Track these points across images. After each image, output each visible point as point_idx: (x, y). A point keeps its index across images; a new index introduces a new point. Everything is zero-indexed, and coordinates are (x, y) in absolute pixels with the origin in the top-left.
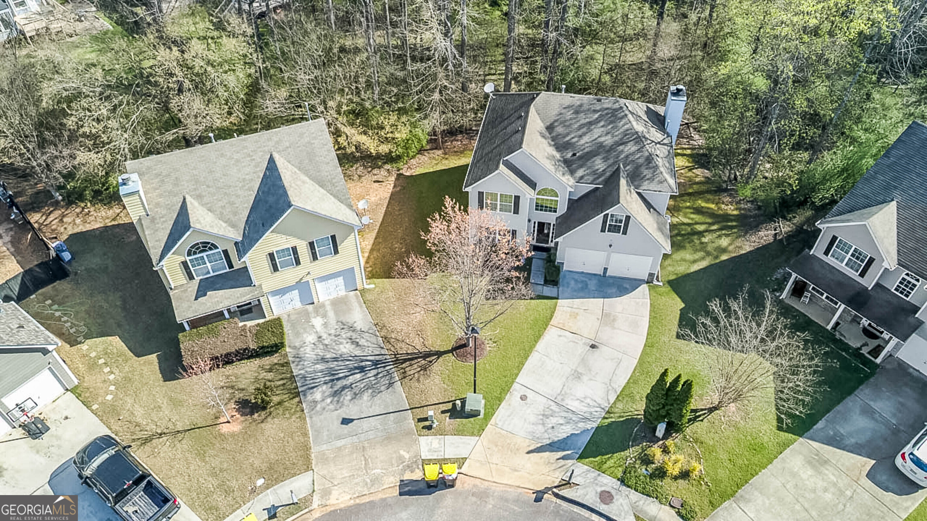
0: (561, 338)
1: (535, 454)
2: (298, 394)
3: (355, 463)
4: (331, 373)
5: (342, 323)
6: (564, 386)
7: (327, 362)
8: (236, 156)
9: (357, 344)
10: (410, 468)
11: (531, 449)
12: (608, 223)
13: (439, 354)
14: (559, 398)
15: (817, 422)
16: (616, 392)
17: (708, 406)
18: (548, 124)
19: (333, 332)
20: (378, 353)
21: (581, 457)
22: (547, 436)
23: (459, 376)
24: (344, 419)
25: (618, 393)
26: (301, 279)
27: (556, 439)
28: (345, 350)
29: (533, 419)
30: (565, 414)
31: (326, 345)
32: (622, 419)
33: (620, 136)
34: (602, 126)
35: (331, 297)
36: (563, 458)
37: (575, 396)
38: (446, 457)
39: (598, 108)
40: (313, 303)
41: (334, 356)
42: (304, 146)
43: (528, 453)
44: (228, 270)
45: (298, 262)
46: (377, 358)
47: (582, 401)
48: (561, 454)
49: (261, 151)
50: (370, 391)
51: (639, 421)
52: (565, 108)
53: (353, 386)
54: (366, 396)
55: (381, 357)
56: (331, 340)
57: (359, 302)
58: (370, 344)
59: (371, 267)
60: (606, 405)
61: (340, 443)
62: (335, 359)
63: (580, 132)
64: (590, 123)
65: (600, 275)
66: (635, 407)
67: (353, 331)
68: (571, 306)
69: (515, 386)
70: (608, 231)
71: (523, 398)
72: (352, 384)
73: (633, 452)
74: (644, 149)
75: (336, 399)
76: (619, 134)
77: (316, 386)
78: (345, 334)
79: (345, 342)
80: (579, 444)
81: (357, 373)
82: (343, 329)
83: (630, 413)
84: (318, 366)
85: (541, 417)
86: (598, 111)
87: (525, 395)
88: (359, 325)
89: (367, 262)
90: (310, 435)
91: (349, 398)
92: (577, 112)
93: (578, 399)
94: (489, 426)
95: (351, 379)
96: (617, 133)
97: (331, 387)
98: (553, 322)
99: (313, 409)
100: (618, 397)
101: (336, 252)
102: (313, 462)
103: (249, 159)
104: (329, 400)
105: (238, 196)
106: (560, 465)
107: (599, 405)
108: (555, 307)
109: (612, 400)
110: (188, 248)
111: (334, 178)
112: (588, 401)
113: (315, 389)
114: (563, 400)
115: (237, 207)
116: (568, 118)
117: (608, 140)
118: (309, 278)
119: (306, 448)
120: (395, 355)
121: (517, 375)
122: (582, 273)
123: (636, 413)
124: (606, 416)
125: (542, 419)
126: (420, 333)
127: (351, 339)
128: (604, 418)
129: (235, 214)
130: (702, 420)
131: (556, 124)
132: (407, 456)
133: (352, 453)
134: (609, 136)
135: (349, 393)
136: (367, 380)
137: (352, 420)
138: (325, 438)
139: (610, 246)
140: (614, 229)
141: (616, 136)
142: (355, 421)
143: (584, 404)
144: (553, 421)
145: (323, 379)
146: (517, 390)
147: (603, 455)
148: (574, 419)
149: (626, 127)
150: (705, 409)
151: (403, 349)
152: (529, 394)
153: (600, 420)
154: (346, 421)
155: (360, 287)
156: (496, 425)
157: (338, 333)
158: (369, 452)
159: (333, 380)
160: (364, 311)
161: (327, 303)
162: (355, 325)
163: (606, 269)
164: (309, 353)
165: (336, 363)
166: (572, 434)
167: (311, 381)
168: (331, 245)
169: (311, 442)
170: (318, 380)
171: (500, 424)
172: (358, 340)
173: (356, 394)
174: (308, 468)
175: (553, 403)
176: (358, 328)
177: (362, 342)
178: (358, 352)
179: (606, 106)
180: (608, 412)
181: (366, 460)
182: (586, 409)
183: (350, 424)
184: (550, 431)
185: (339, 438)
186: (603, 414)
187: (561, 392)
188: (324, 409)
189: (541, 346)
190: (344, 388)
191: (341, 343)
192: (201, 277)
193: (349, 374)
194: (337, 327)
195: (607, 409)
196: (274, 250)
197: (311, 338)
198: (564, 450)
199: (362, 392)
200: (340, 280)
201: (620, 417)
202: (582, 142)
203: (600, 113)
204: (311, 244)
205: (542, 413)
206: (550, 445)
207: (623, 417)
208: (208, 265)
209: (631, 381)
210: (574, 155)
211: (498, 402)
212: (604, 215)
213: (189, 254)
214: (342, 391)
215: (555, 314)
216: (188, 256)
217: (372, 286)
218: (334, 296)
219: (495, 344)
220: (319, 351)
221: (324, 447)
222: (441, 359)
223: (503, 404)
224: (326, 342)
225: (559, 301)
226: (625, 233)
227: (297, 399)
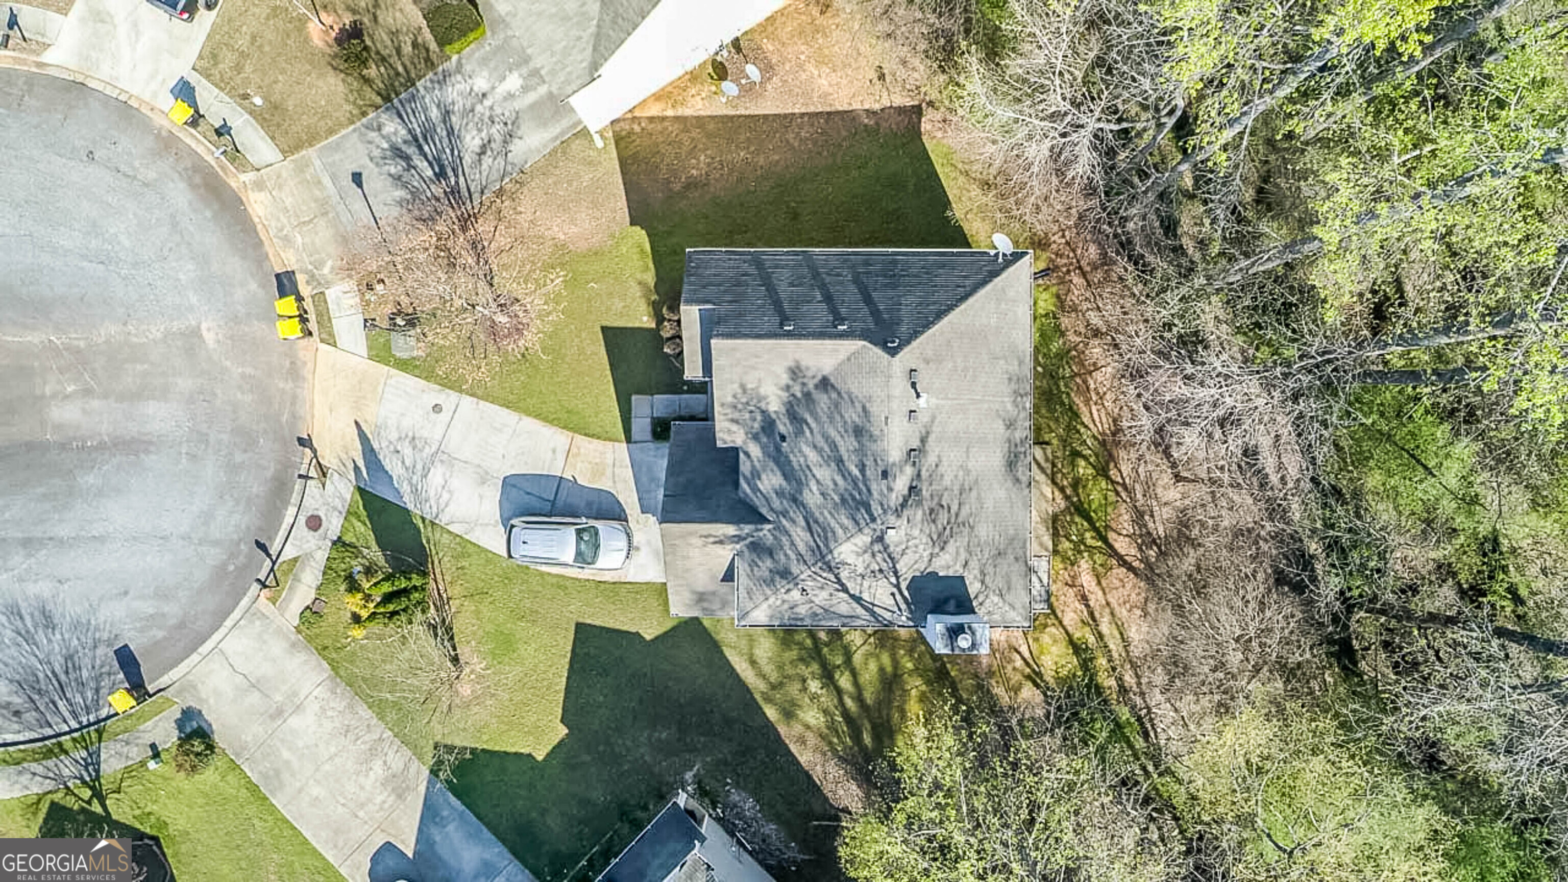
0: (550, 453)
1: (356, 432)
2: (387, 99)
3: (304, 208)
4: (428, 133)
5: (517, 118)
6: (466, 462)
7: (445, 122)
9: (482, 153)
10: (312, 278)
11: (362, 424)
14: (445, 457)
16: (466, 533)
18: (832, 380)
19: (498, 111)
20: (472, 190)
21: (361, 491)
22: (383, 445)
24: (360, 174)
25: (466, 537)
27: (381, 457)
28: (468, 138)
29: (406, 423)
30: (419, 467)
31: (472, 110)
32: (424, 542)
33: (821, 520)
34: (836, 484)
36: (356, 468)
38: (334, 321)
39: (868, 473)
41: (456, 128)
43: (356, 423)
46: (464, 191)
47: (443, 487)
48: (361, 464)
50: (409, 197)
52: (864, 408)
53: (413, 171)
54: (400, 193)
55: (467, 194)
56: (482, 115)
57: (563, 133)
58: (485, 174)
59: (643, 129)
60: (443, 520)
61: (327, 181)
62: (450, 132)
63: (821, 443)
64: (840, 461)
66: (446, 559)
67: (505, 142)
68: (617, 464)
69: (454, 396)
71: (437, 408)
72: (414, 168)
73: (376, 554)
74: (804, 567)
75: (388, 153)
76: (825, 518)
77: (404, 121)
78: (496, 131)
79: (484, 134)
80: (379, 488)
81: (433, 169)
82: (506, 124)
83: (434, 552)
84: (435, 110)
85: (410, 434)
86: (864, 475)
87: (441, 410)
88: (518, 148)
89: (651, 119)
90: (330, 140)
91: (393, 170)
92: (858, 432)
93: (446, 482)
94: (387, 368)
95: (422, 165)
96: (826, 513)
97: (405, 142)
98: (579, 438)
99: (367, 128)
100: (460, 537)
102: (296, 156)
104: (385, 145)
106: (347, 464)
107: (442, 511)
108: (610, 440)
109: (453, 529)
112: (446, 496)
113: (399, 120)
114: (442, 461)
116: (846, 416)
117: (812, 497)
119: (312, 139)
120: (474, 215)
124: (427, 522)
125: (407, 436)
127: (489, 141)
128: (423, 519)
131: (834, 395)
132: (326, 270)
133: (316, 201)
134: (819, 499)
135: (399, 168)
136: (425, 187)
137: (360, 185)
138: (330, 160)
141: (822, 513)
142: (360, 191)
143: (440, 489)
144: (407, 451)
145: (416, 126)
146: (448, 399)
147: (368, 516)
148: (415, 478)
149: (840, 532)
152: (444, 416)
153: (419, 512)
154: (357, 178)
156: (389, 377)
157: (497, 119)
158: (322, 222)
159: (416, 140)
160: (545, 146)
162: (516, 141)
164: (454, 92)
165: (444, 133)
166: (391, 477)
167: (409, 111)
169: (322, 144)
170: (413, 120)
171: (391, 382)
172: (489, 153)
173: (399, 178)
174: (286, 152)
175: (434, 449)
176: (511, 147)
177: (487, 161)
178: (467, 160)
179: (874, 487)
180: (433, 523)
181: (311, 221)
182: (432, 493)
183: (354, 186)
184: (392, 448)
185: (334, 178)
186: (428, 517)
187: (456, 459)
188: (370, 142)
189: (530, 423)
190: (407, 158)
191: (480, 130)
193: (430, 158)
194: (507, 114)
195: (437, 521)
197: (481, 83)
198: (367, 468)
199: (405, 186)
201: (428, 539)
202: (807, 450)
203: (860, 477)
205: (417, 435)
206: (372, 450)
207: (428, 542)
209: (490, 555)
210: (783, 438)
211: (424, 375)
214: (401, 157)
217: (600, 146)
219: (519, 357)
220: (461, 103)
221: (317, 163)
223: (423, 382)
224: (479, 108)
225: (624, 445)
227: (379, 100)
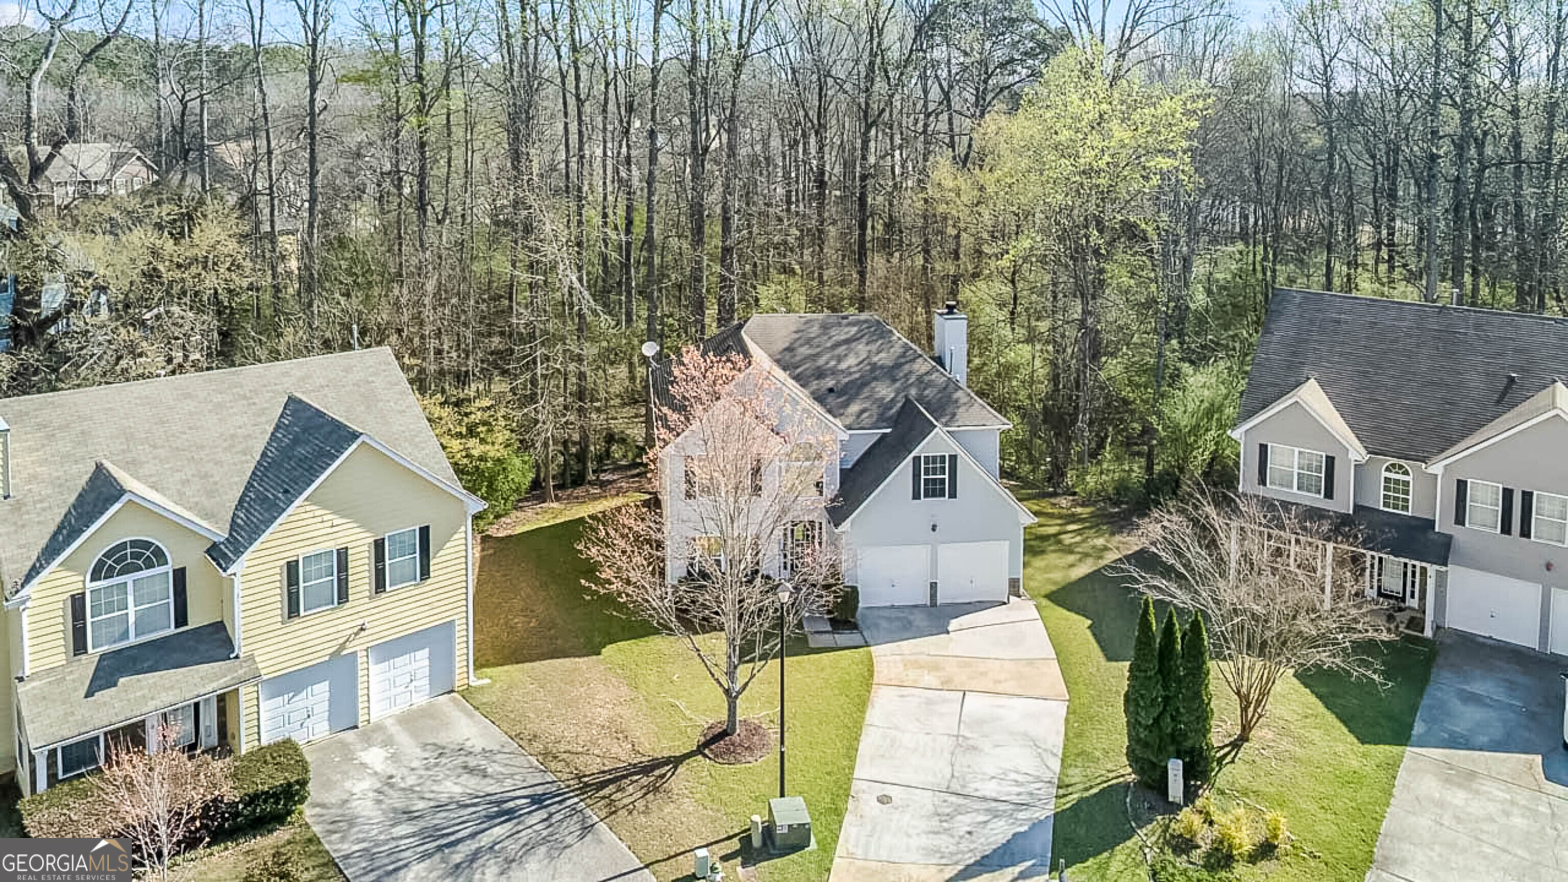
0: (908, 699)
4: (436, 834)
5: (436, 746)
6: (953, 764)
7: (420, 817)
8: (218, 398)
9: (484, 774)
11: (946, 877)
12: (923, 477)
13: (676, 761)
14: (954, 785)
15: (1411, 727)
16: (1055, 755)
17: (1227, 741)
19: (416, 765)
20: (537, 781)
21: (1055, 868)
22: (968, 849)
23: (732, 789)
25: (1060, 755)
26: (343, 646)
27: (989, 849)
28: (457, 790)
29: (921, 826)
32: (1095, 791)
35: (396, 711)
36: (1022, 877)
37: (984, 774)
40: (356, 727)
41: (435, 803)
42: (354, 385)
44: (172, 630)
45: (343, 596)
46: (539, 790)
47: (1002, 780)
48: (1013, 871)
49: (268, 392)
50: (543, 849)
51: (1127, 785)
53: (498, 847)
54: (535, 860)
55: (545, 786)
56: (420, 777)
57: (464, 710)
58: (514, 771)
60: (1051, 777)
62: (439, 809)
65: (925, 605)
67: (468, 754)
68: (897, 653)
69: (858, 785)
70: (925, 496)
71: (884, 799)
72: (495, 844)
73: (1147, 837)
77: (406, 865)
78: (449, 763)
79: (453, 774)
80: (1039, 847)
81: (501, 823)
82: (441, 755)
83: (1102, 779)
84: (398, 828)
87: (884, 795)
88: (477, 744)
91: (494, 869)
93: (993, 778)
94: (837, 859)
97: (445, 860)
98: (878, 679)
100: (1062, 760)
101: (425, 573)
103: (245, 402)
105: (218, 463)
107: (1038, 777)
108: (871, 658)
109: (1056, 765)
110: (100, 556)
111: (416, 436)
112: (1013, 776)
114: (963, 786)
115: (216, 483)
118: (358, 646)
120: (580, 778)
121: (852, 768)
122: (893, 607)
123: (1111, 775)
124: (1062, 792)
126: (620, 733)
127: (465, 768)
128: (1060, 796)
129: (210, 494)
130: (1233, 762)
135: (491, 861)
136: (530, 830)
139: (934, 528)
140: (935, 490)
143: (1007, 783)
144: (965, 820)
145: (418, 850)
146: (864, 790)
147: (1095, 856)
150: (1226, 746)
151: (592, 766)
152: (892, 791)
153: (1054, 801)
155: (459, 682)
156: (850, 855)
159: (446, 846)
160: (479, 722)
161: (389, 722)
162: (469, 744)
163: (934, 586)
164: (369, 809)
165: (441, 815)
166: (1015, 834)
168: (417, 555)
170: (408, 853)
171: (859, 849)
172: (483, 768)
173: (507, 862)
175: (947, 796)
176: (478, 749)
178: (490, 788)
180: (1061, 786)
182: (1016, 789)
184: (968, 839)
186: (1054, 791)
187: (953, 775)
189: (873, 716)
190: (477, 855)
191: (445, 779)
192: (105, 649)
194: (426, 754)
195: (1055, 782)
196: (301, 552)
197: (362, 786)
198: (1015, 863)
199: (522, 854)
200: (421, 659)
201: (1086, 789)
204: (379, 545)
205: (936, 812)
206: (980, 862)
207: (1093, 787)
208: (131, 610)
210: (832, 388)
211: (835, 818)
212: (914, 458)
213: (95, 577)
214: (471, 862)
215: (876, 669)
216: (92, 580)
217: (487, 681)
218: (401, 707)
220: (393, 801)
222: (681, 769)
223: (847, 819)
225: (872, 649)
226: (953, 495)
